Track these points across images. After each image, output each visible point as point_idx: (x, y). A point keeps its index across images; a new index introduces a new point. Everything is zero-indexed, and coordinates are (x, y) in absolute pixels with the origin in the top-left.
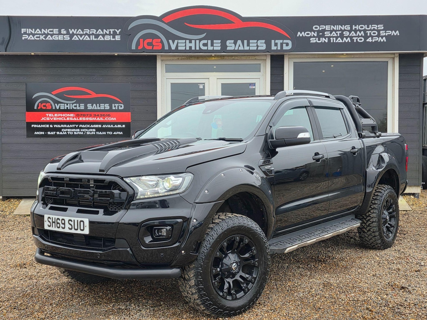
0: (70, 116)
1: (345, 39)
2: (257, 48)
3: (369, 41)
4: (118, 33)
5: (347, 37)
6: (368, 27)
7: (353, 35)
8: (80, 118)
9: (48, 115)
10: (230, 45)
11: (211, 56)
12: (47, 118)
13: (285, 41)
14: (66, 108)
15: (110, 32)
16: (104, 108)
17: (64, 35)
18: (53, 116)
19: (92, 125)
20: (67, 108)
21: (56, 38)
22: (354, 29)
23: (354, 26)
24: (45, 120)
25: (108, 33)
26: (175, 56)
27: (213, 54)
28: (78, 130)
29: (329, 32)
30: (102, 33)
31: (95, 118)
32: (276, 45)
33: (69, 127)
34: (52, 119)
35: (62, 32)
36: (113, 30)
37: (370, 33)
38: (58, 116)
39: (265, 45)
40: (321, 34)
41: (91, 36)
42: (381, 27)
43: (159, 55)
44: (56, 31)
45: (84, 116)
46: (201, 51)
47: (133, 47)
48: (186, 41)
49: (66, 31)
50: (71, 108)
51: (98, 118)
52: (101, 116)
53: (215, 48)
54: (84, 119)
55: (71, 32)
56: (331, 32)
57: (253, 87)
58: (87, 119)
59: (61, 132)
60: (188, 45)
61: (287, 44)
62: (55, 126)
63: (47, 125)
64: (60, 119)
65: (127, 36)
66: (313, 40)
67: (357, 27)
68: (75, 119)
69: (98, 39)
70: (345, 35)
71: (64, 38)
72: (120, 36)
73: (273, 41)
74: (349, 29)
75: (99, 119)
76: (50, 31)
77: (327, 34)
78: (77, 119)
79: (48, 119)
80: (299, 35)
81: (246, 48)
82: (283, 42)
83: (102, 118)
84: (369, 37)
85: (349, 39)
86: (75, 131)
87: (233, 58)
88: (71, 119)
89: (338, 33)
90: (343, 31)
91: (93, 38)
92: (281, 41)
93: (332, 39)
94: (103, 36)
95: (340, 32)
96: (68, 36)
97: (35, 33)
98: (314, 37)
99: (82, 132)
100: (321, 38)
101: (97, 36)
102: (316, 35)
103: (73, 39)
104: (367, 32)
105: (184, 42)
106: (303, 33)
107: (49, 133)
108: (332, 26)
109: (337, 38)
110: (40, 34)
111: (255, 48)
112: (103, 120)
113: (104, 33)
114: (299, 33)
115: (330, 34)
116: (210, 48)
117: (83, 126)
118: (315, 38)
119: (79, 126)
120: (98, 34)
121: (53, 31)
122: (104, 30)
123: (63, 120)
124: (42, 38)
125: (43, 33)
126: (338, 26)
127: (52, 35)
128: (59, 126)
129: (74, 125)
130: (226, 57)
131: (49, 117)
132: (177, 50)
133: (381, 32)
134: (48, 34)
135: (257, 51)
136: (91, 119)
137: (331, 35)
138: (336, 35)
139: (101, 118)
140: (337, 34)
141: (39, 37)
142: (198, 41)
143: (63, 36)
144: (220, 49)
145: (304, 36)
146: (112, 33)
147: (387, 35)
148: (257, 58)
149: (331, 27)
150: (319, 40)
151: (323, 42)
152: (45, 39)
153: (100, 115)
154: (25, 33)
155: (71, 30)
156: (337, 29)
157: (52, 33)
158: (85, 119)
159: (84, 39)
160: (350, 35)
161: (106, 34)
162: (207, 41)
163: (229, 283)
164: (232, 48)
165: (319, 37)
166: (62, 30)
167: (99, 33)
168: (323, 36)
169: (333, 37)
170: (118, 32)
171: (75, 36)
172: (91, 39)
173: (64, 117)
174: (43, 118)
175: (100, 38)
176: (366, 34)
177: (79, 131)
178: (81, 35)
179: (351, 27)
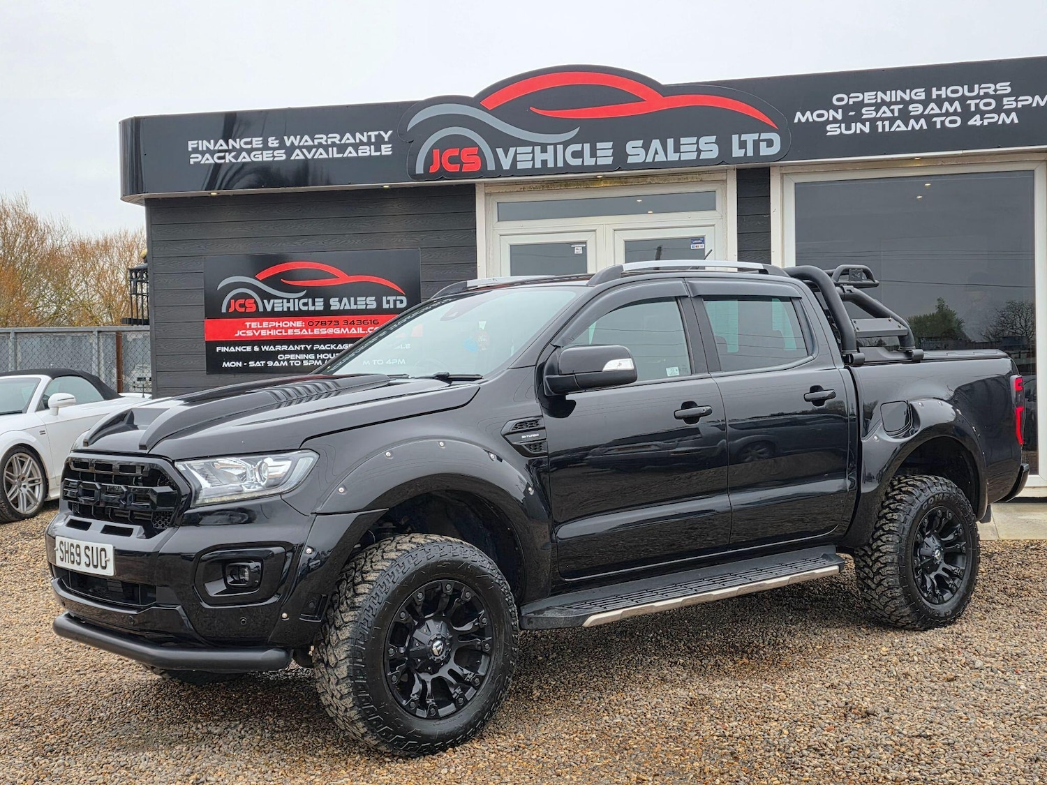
0: (295, 325)
1: (912, 122)
2: (698, 155)
3: (975, 123)
4: (386, 139)
5: (917, 119)
6: (971, 90)
7: (932, 112)
8: (315, 330)
9: (250, 325)
10: (635, 151)
11: (596, 179)
12: (247, 332)
13: (764, 136)
14: (285, 309)
15: (369, 137)
16: (364, 307)
17: (274, 149)
18: (259, 326)
19: (340, 345)
20: (289, 308)
21: (258, 157)
22: (934, 97)
23: (934, 89)
24: (244, 335)
25: (365, 140)
26: (516, 183)
27: (600, 175)
28: (312, 356)
29: (873, 108)
30: (352, 141)
31: (347, 329)
32: (743, 145)
33: (293, 349)
34: (257, 334)
35: (270, 145)
36: (377, 133)
37: (977, 105)
38: (270, 326)
39: (715, 148)
40: (853, 114)
41: (330, 149)
42: (1004, 87)
43: (479, 183)
44: (257, 142)
45: (324, 325)
46: (567, 168)
47: (420, 169)
48: (533, 149)
49: (277, 141)
50: (297, 309)
51: (353, 329)
52: (360, 324)
53: (601, 162)
54: (324, 331)
55: (288, 144)
56: (878, 107)
57: (700, 246)
58: (330, 331)
59: (276, 362)
60: (539, 156)
61: (770, 143)
62: (263, 350)
63: (248, 347)
64: (273, 333)
65: (406, 144)
66: (833, 130)
67: (943, 92)
68: (305, 332)
69: (345, 155)
70: (912, 114)
71: (274, 157)
72: (390, 146)
73: (735, 138)
74: (923, 97)
75: (355, 332)
76: (246, 143)
77: (868, 113)
78: (310, 333)
79: (249, 333)
80: (799, 119)
81: (673, 157)
82: (759, 137)
83: (361, 329)
84: (973, 114)
85: (922, 121)
86: (306, 359)
87: (649, 180)
88: (297, 332)
89: (896, 108)
90: (906, 103)
91: (334, 153)
92: (756, 136)
93: (880, 123)
94: (356, 147)
95: (901, 106)
96: (283, 151)
97: (216, 148)
98: (835, 121)
99: (320, 361)
100: (853, 125)
101: (342, 149)
102: (839, 117)
103: (292, 158)
104: (969, 102)
105: (530, 151)
106: (808, 113)
107: (252, 364)
108: (880, 94)
109: (892, 120)
110: (225, 151)
111: (693, 156)
112: (364, 332)
113: (358, 141)
114: (799, 114)
115: (874, 113)
116: (589, 161)
117: (322, 347)
118: (838, 125)
119: (313, 347)
120: (345, 144)
121: (251, 143)
122: (358, 135)
123: (280, 334)
124: (230, 160)
125: (230, 147)
126: (893, 92)
127: (249, 152)
128: (272, 349)
129: (303, 346)
130: (631, 180)
131: (250, 328)
132: (514, 171)
133: (1005, 100)
134: (242, 150)
135: (698, 162)
136: (337, 331)
137: (878, 116)
138: (889, 114)
139: (358, 329)
140: (892, 111)
141: (223, 158)
142: (560, 148)
143: (273, 153)
144: (611, 163)
145: (811, 120)
146: (373, 140)
147: (1020, 106)
148: (705, 177)
149: (876, 95)
150: (848, 128)
151: (858, 132)
152: (235, 161)
153: (356, 323)
154: (196, 150)
155: (288, 139)
156: (893, 100)
157: (249, 146)
158: (325, 333)
159: (316, 157)
160: (926, 112)
161: (362, 143)
162: (581, 145)
163: (423, 682)
164: (640, 159)
165: (847, 121)
166: (270, 139)
167: (347, 142)
168: (859, 118)
169: (883, 119)
170: (386, 137)
171: (297, 151)
172: (331, 156)
173: (283, 328)
174: (238, 332)
175: (350, 153)
176: (966, 107)
177: (313, 358)
178: (309, 149)
179: (929, 93)
